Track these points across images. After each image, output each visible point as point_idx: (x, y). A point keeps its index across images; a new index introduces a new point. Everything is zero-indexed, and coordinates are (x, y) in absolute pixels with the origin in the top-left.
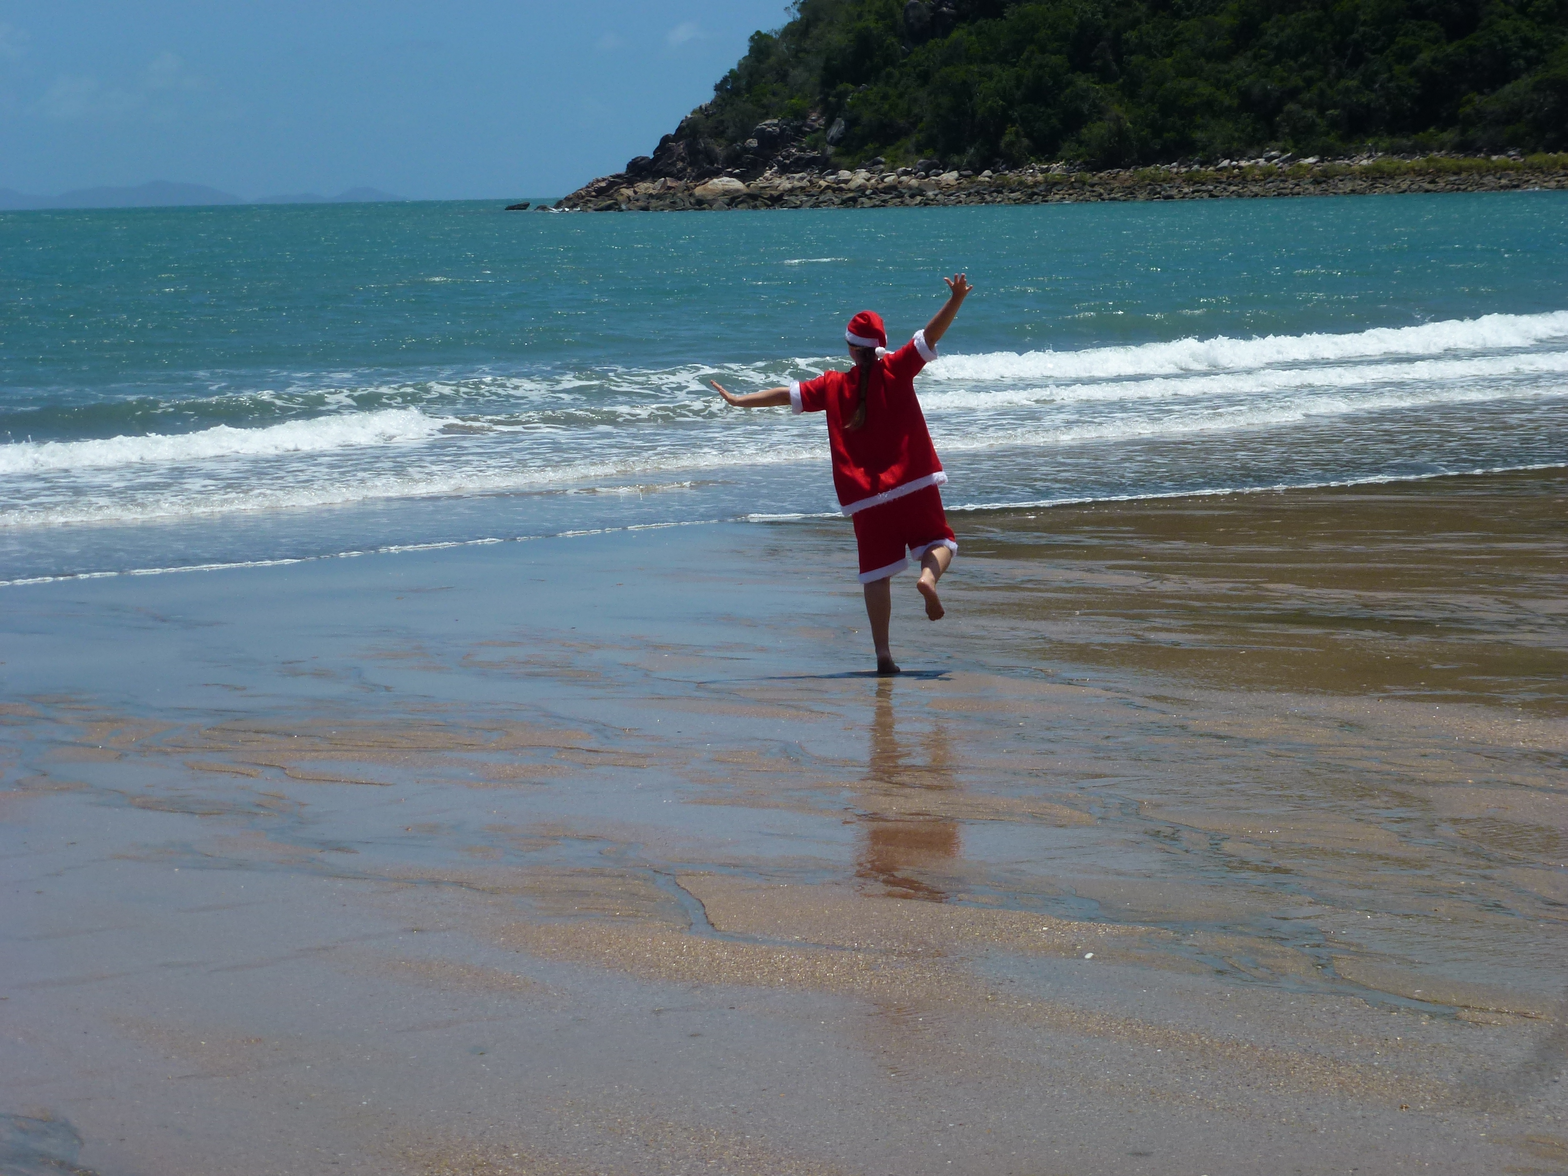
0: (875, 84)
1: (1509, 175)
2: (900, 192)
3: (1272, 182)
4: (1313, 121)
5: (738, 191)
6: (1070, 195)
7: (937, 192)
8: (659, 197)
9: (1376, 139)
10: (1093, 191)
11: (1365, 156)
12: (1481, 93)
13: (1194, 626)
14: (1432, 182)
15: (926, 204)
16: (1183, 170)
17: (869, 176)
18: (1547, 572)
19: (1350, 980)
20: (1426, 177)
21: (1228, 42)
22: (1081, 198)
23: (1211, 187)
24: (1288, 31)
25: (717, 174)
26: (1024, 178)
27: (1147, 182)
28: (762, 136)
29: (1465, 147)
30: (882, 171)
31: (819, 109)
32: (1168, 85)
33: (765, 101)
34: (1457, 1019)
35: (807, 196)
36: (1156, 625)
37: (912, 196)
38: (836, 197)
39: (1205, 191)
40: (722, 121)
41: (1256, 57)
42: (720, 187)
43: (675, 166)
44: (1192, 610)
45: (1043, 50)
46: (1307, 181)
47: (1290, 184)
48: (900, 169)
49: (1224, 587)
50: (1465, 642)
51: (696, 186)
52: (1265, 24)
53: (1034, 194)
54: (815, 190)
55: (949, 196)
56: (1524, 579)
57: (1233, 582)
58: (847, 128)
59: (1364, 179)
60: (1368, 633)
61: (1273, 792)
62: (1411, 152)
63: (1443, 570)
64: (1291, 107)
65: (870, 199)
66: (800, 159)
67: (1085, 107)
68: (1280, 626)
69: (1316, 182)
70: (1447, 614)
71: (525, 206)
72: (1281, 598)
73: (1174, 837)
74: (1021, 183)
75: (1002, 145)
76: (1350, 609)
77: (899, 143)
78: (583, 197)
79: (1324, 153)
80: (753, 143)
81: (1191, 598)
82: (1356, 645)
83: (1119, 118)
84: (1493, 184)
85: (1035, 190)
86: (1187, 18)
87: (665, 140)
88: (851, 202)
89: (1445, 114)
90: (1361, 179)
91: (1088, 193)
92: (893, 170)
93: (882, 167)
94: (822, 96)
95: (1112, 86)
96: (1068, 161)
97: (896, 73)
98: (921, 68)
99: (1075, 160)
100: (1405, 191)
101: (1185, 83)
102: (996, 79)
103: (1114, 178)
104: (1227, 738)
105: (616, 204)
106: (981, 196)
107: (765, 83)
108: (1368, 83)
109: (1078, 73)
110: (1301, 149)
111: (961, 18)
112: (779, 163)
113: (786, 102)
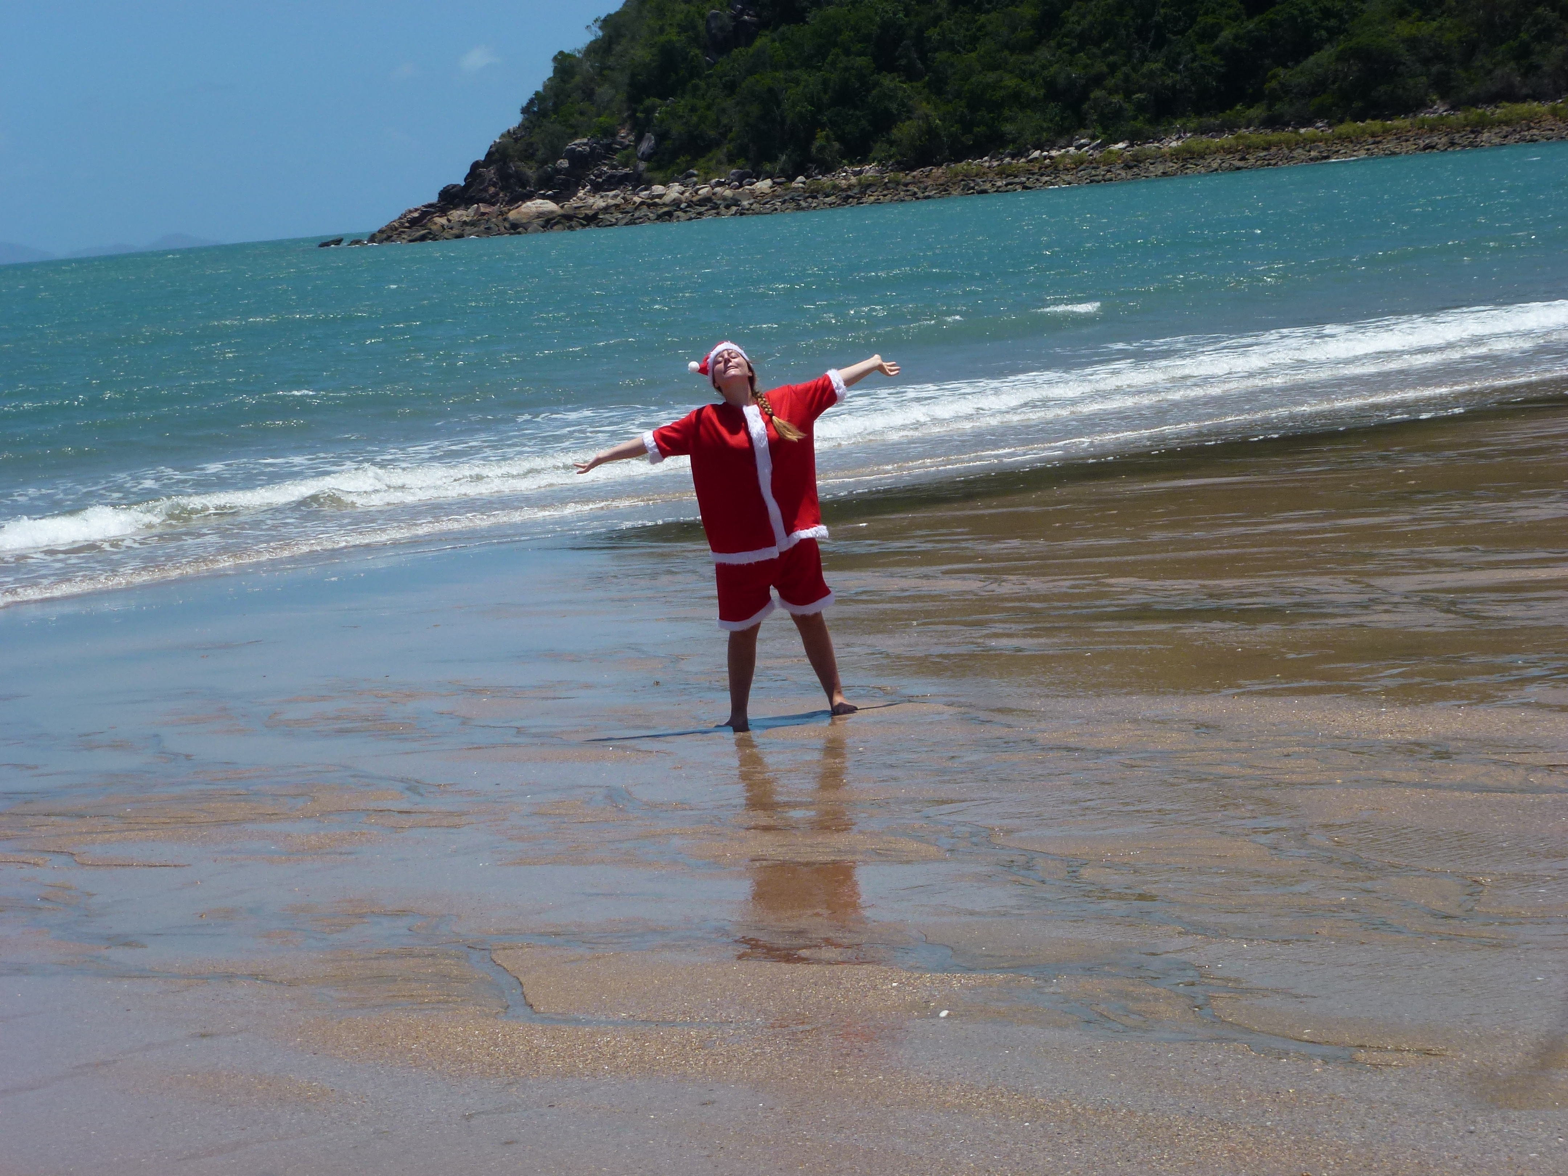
0: (682, 97)
1: (1318, 147)
2: (716, 204)
3: (1084, 170)
4: (1120, 106)
5: (552, 212)
6: (885, 196)
7: (752, 201)
8: (473, 224)
9: (1184, 120)
10: (908, 191)
11: (1174, 138)
12: (1286, 67)
13: (1035, 629)
14: (1243, 159)
15: (742, 214)
16: (995, 164)
17: (683, 189)
18: (1395, 547)
20: (1236, 155)
21: (1031, 33)
22: (896, 198)
23: (1024, 179)
24: (1090, 18)
25: (529, 197)
26: (837, 182)
27: (960, 178)
28: (572, 156)
29: (1273, 122)
30: (695, 184)
31: (628, 126)
32: (973, 80)
33: (572, 121)
35: (622, 213)
36: (997, 631)
37: (728, 207)
38: (652, 213)
39: (1017, 183)
40: (532, 144)
41: (1059, 46)
42: (534, 210)
43: (487, 191)
44: (1033, 612)
45: (847, 52)
46: (1118, 166)
47: (1102, 170)
48: (714, 181)
49: (1064, 585)
50: (1318, 627)
51: (510, 210)
52: (1066, 13)
53: (849, 197)
54: (629, 207)
55: (764, 204)
56: (1371, 556)
57: (1072, 579)
58: (658, 143)
59: (1175, 161)
60: (1217, 625)
61: (1131, 808)
62: (1220, 130)
63: (1287, 552)
64: (1097, 93)
65: (686, 212)
66: (612, 176)
67: (894, 107)
68: (1124, 623)
69: (1128, 167)
70: (1297, 599)
71: (338, 242)
72: (1123, 593)
73: (1028, 866)
74: (835, 187)
75: (814, 150)
76: (1196, 600)
77: (710, 155)
78: (396, 229)
79: (1134, 138)
80: (564, 163)
81: (1030, 599)
82: (1205, 639)
83: (927, 116)
84: (1303, 157)
85: (849, 193)
86: (988, 12)
87: (475, 166)
88: (668, 216)
89: (1251, 91)
90: (1171, 161)
91: (902, 193)
92: (706, 181)
93: (695, 179)
94: (630, 112)
95: (919, 84)
96: (880, 162)
97: (702, 84)
98: (727, 78)
99: (887, 161)
100: (1216, 170)
101: (991, 77)
102: (803, 83)
103: (927, 176)
104: (1077, 749)
105: (430, 233)
106: (795, 202)
107: (572, 103)
108: (1172, 64)
109: (884, 73)
110: (1110, 135)
111: (764, 24)
112: (592, 182)
113: (594, 120)
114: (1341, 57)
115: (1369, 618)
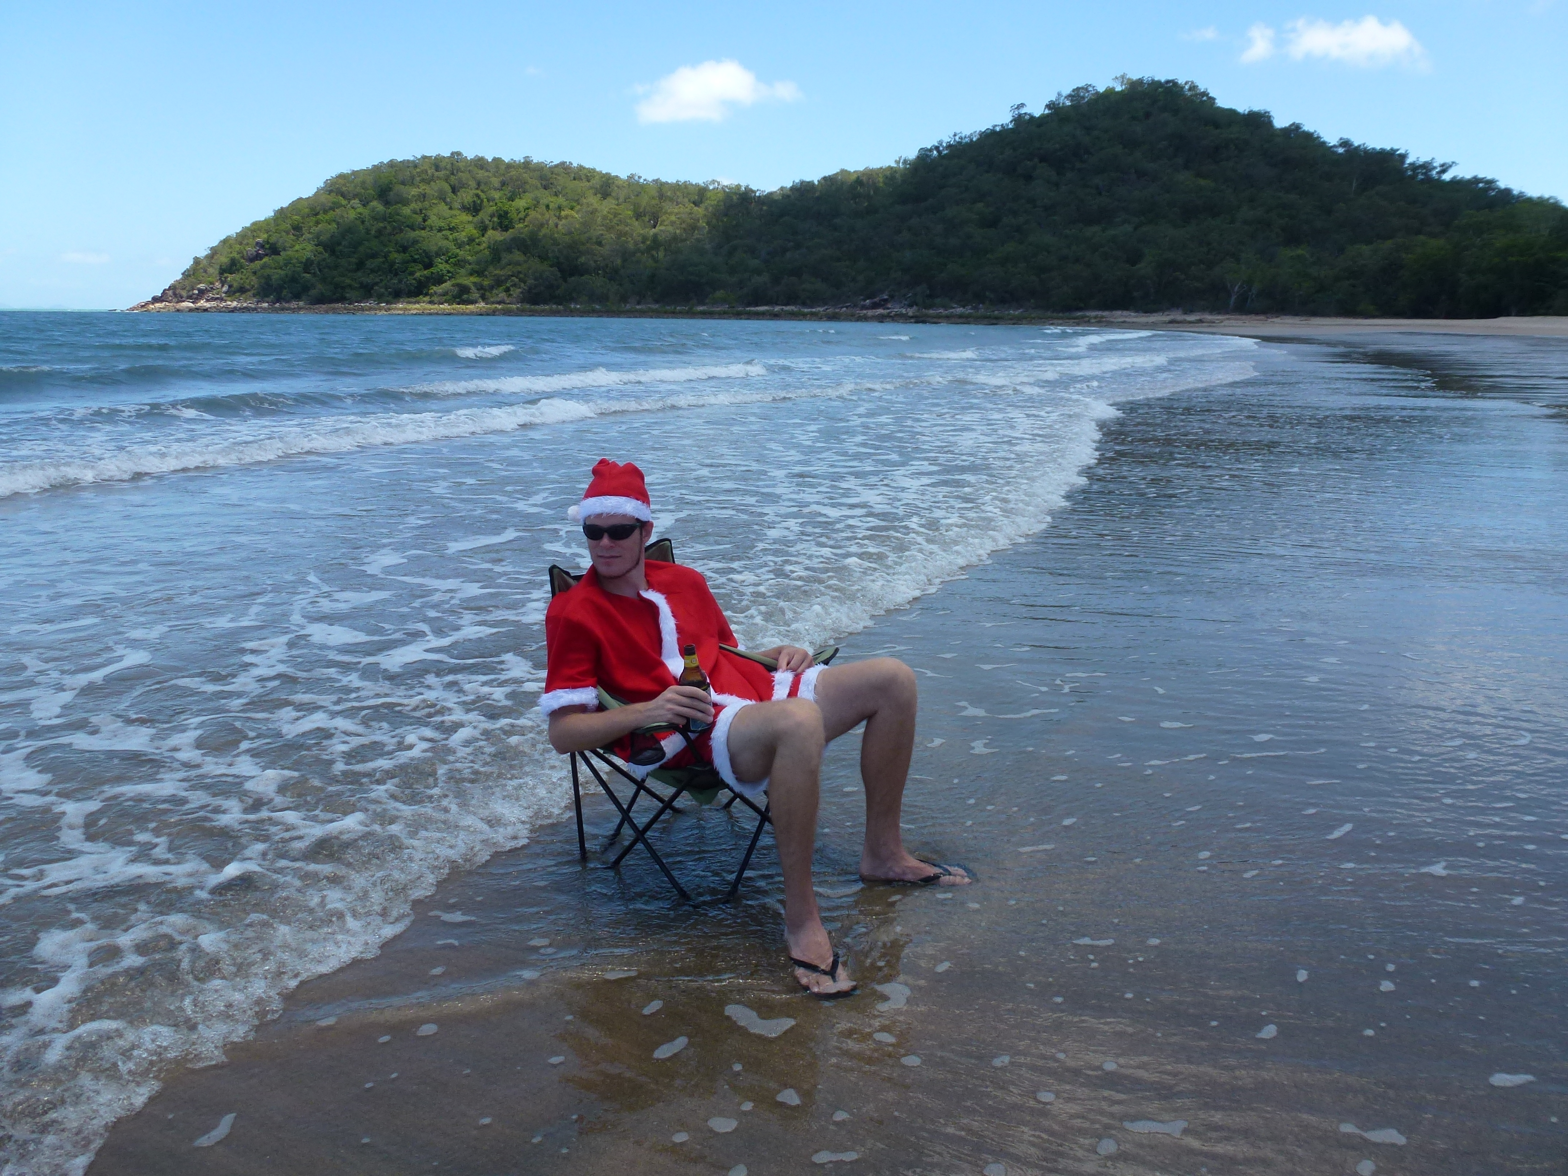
0: (237, 275)
2: (249, 309)
3: (372, 310)
4: (383, 292)
5: (192, 307)
7: (261, 309)
8: (164, 308)
9: (404, 299)
11: (401, 304)
12: (436, 286)
15: (258, 313)
16: (343, 306)
17: (238, 303)
21: (355, 267)
22: (310, 313)
25: (184, 301)
26: (290, 306)
27: (331, 309)
28: (199, 290)
30: (242, 302)
31: (218, 282)
32: (336, 279)
33: (200, 278)
35: (216, 309)
37: (253, 310)
40: (185, 284)
41: (364, 272)
42: (186, 306)
46: (382, 310)
47: (377, 311)
48: (248, 302)
51: (177, 305)
54: (219, 307)
55: (265, 311)
58: (229, 288)
62: (415, 303)
64: (376, 288)
65: (239, 311)
66: (213, 297)
67: (309, 285)
69: (385, 311)
75: (282, 295)
77: (247, 293)
79: (388, 303)
80: (196, 292)
83: (320, 289)
85: (294, 310)
87: (165, 290)
88: (232, 312)
89: (425, 292)
90: (399, 310)
91: (312, 311)
94: (219, 277)
96: (304, 301)
97: (244, 271)
98: (253, 270)
99: (307, 301)
101: (342, 279)
102: (279, 274)
103: (320, 307)
106: (276, 311)
107: (199, 273)
108: (400, 281)
110: (380, 301)
111: (266, 255)
113: (207, 279)
114: (453, 285)
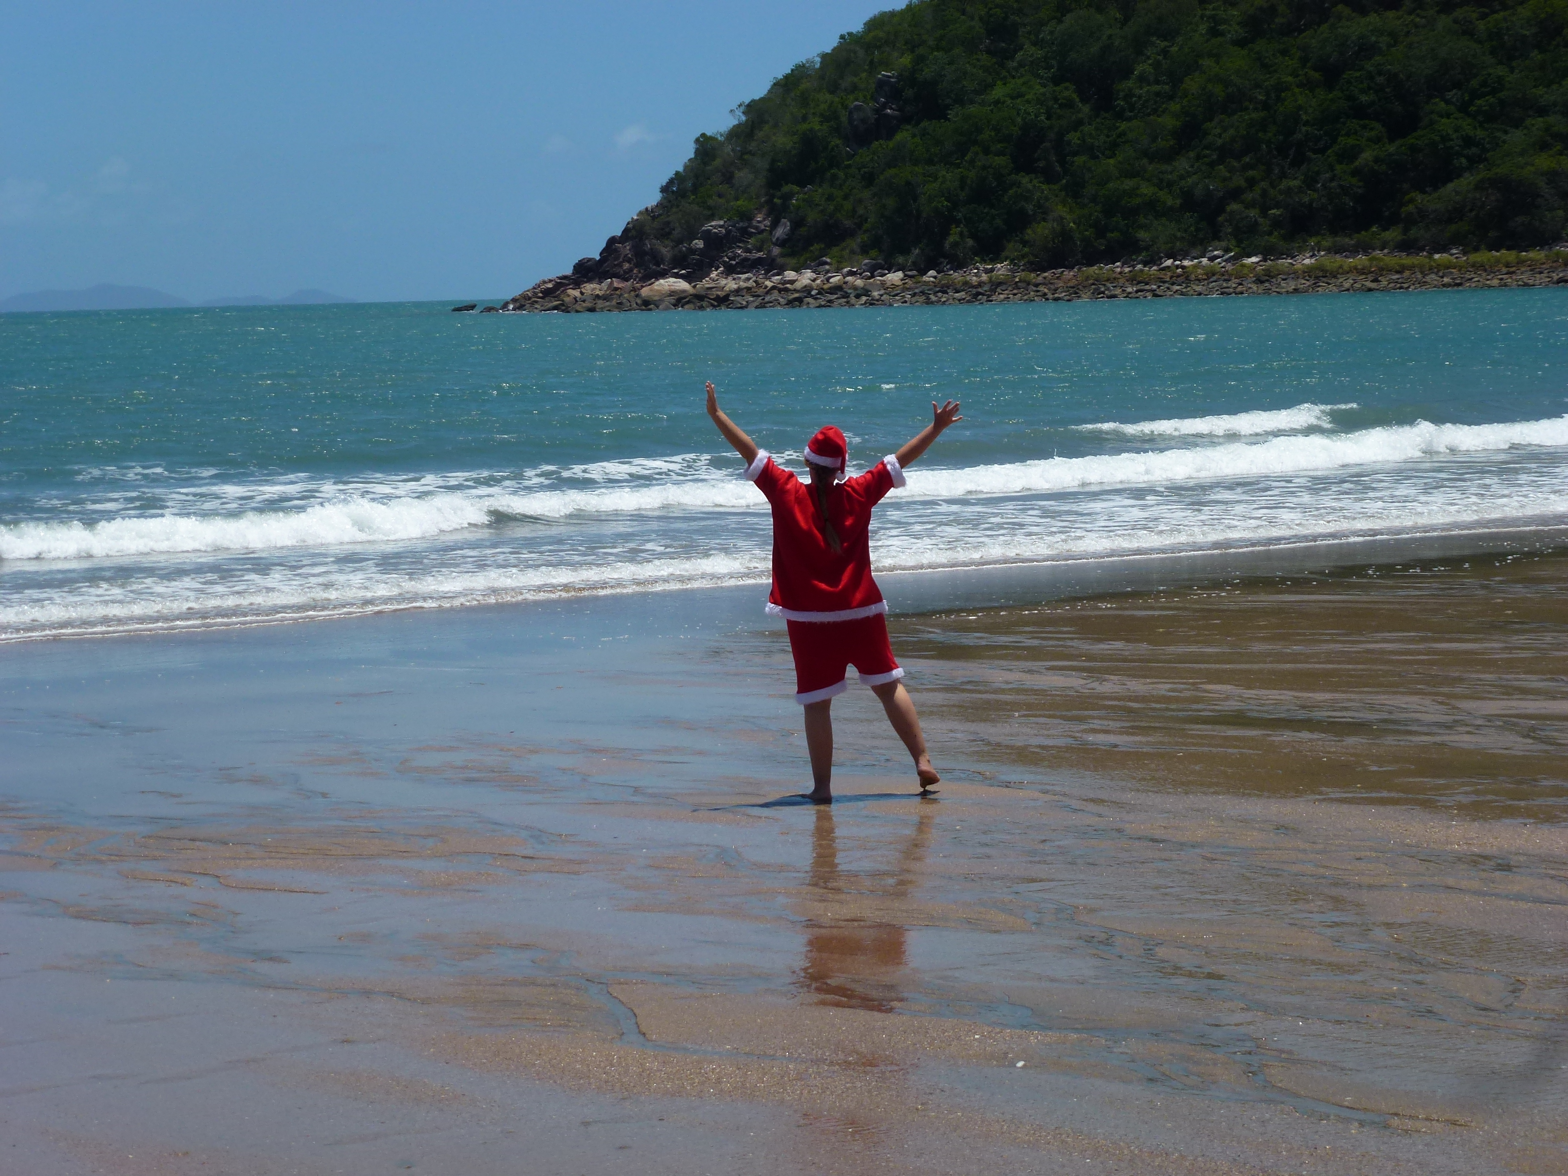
0: (821, 186)
1: (1452, 273)
2: (846, 293)
3: (1215, 281)
4: (1256, 220)
5: (684, 291)
6: (1014, 295)
7: (882, 292)
8: (605, 298)
9: (1319, 238)
10: (1038, 291)
11: (1308, 255)
12: (1424, 192)
13: (1132, 727)
14: (1375, 280)
15: (871, 305)
16: (1127, 270)
17: (815, 276)
18: (1485, 672)
19: (1280, 1088)
20: (1369, 276)
21: (1171, 143)
22: (1025, 298)
23: (1154, 287)
24: (1232, 131)
25: (663, 275)
26: (968, 278)
27: (1091, 282)
28: (708, 237)
29: (1407, 246)
30: (828, 272)
31: (764, 210)
32: (1111, 185)
33: (710, 202)
34: (1386, 1127)
35: (753, 296)
36: (1095, 727)
37: (858, 296)
38: (782, 298)
39: (1148, 291)
40: (668, 223)
41: (1199, 157)
42: (667, 288)
43: (622, 267)
44: (1130, 710)
45: (987, 151)
46: (1249, 280)
47: (1233, 284)
48: (846, 270)
49: (1163, 688)
50: (1402, 743)
51: (643, 287)
52: (1208, 125)
53: (978, 294)
54: (761, 291)
55: (894, 296)
56: (1462, 679)
57: (1170, 683)
58: (793, 229)
59: (1307, 278)
60: (1305, 735)
61: (1208, 897)
62: (1354, 251)
63: (1380, 670)
64: (1234, 207)
65: (816, 299)
66: (746, 259)
67: (1030, 208)
68: (1217, 727)
69: (1259, 281)
70: (1385, 716)
71: (472, 307)
72: (1219, 699)
73: (1107, 942)
74: (966, 283)
75: (947, 245)
76: (1288, 710)
77: (844, 244)
78: (530, 298)
79: (1267, 253)
80: (699, 244)
81: (1130, 699)
82: (1293, 747)
83: (1062, 218)
84: (1436, 282)
85: (979, 290)
86: (1129, 119)
87: (612, 241)
88: (798, 302)
89: (1387, 213)
90: (1304, 278)
91: (1032, 293)
92: (838, 270)
93: (827, 267)
94: (767, 198)
95: (1055, 187)
96: (1012, 261)
97: (841, 174)
98: (866, 170)
99: (1019, 260)
100: (1348, 290)
101: (1128, 184)
102: (940, 180)
103: (1058, 278)
104: (1163, 841)
105: (563, 305)
106: (926, 297)
107: (711, 185)
108: (1310, 182)
109: (1022, 174)
110: (1244, 249)
111: (905, 119)
112: (725, 264)
113: (732, 204)
114: (1480, 186)
115: (1452, 738)
